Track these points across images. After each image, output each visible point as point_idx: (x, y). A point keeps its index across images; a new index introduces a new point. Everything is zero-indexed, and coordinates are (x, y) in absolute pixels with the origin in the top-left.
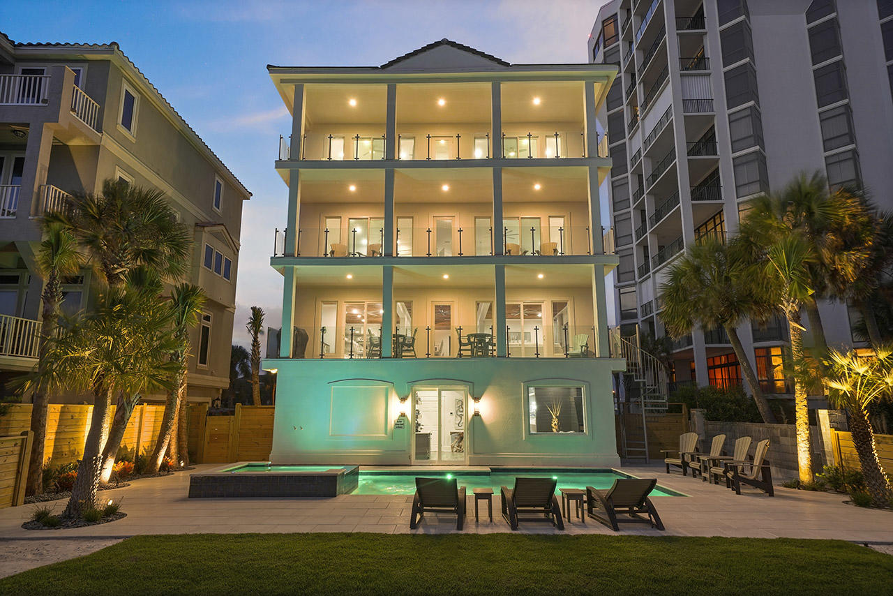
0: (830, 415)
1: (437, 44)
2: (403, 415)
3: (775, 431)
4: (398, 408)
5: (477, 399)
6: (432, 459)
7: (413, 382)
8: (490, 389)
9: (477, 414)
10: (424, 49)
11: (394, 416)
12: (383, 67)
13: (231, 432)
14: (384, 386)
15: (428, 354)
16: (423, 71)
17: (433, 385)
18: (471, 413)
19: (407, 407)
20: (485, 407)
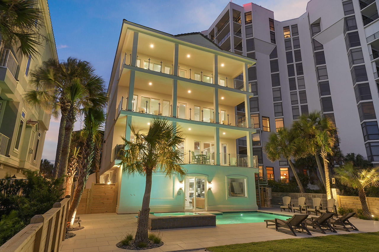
0: (336, 190)
2: (181, 189)
3: (309, 196)
4: (178, 185)
5: (210, 182)
8: (214, 178)
9: (210, 189)
11: (177, 189)
12: (176, 36)
13: (88, 197)
15: (190, 162)
18: (207, 189)
19: (182, 185)
20: (213, 186)
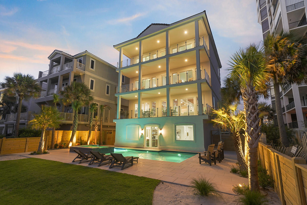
1: (150, 26)
2: (142, 134)
4: (141, 132)
5: (161, 129)
6: (150, 146)
7: (145, 125)
8: (165, 126)
9: (161, 134)
10: (147, 29)
12: (137, 37)
14: (138, 126)
16: (147, 35)
17: (150, 125)
18: (159, 134)
19: (143, 132)
20: (163, 132)
